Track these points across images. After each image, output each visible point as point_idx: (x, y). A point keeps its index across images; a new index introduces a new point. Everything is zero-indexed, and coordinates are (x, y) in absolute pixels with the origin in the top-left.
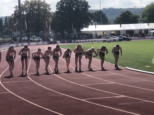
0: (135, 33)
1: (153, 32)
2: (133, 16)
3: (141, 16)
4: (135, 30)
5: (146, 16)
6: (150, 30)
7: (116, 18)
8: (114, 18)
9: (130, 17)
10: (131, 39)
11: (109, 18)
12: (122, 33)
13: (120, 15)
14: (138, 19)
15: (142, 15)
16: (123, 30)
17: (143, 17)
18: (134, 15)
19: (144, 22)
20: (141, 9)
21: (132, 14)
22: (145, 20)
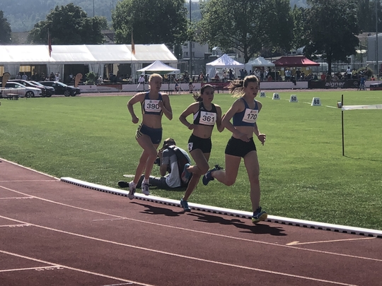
0: (91, 72)
1: (146, 72)
2: (87, 21)
3: (110, 23)
4: (93, 63)
5: (127, 23)
6: (136, 66)
7: (37, 26)
8: (30, 24)
9: (78, 23)
11: (14, 24)
13: (49, 18)
14: (102, 32)
15: (114, 20)
16: (57, 64)
17: (117, 25)
18: (90, 17)
19: (121, 40)
21: (84, 16)
22: (124, 33)
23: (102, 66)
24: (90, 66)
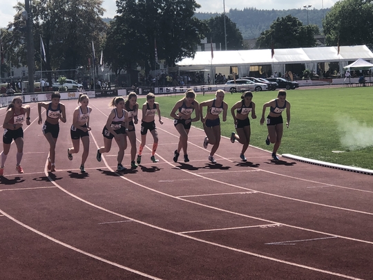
0: (307, 69)
1: (351, 68)
2: (303, 28)
3: (321, 29)
4: (308, 62)
5: (335, 29)
6: (343, 63)
7: (263, 34)
8: (257, 33)
9: (296, 31)
10: (297, 86)
11: (245, 34)
12: (275, 70)
13: (272, 27)
14: (315, 37)
15: (324, 27)
16: (280, 64)
17: (327, 31)
18: (305, 25)
19: (330, 43)
20: (323, 11)
21: (300, 24)
22: (333, 37)
23: (316, 64)
24: (306, 65)
